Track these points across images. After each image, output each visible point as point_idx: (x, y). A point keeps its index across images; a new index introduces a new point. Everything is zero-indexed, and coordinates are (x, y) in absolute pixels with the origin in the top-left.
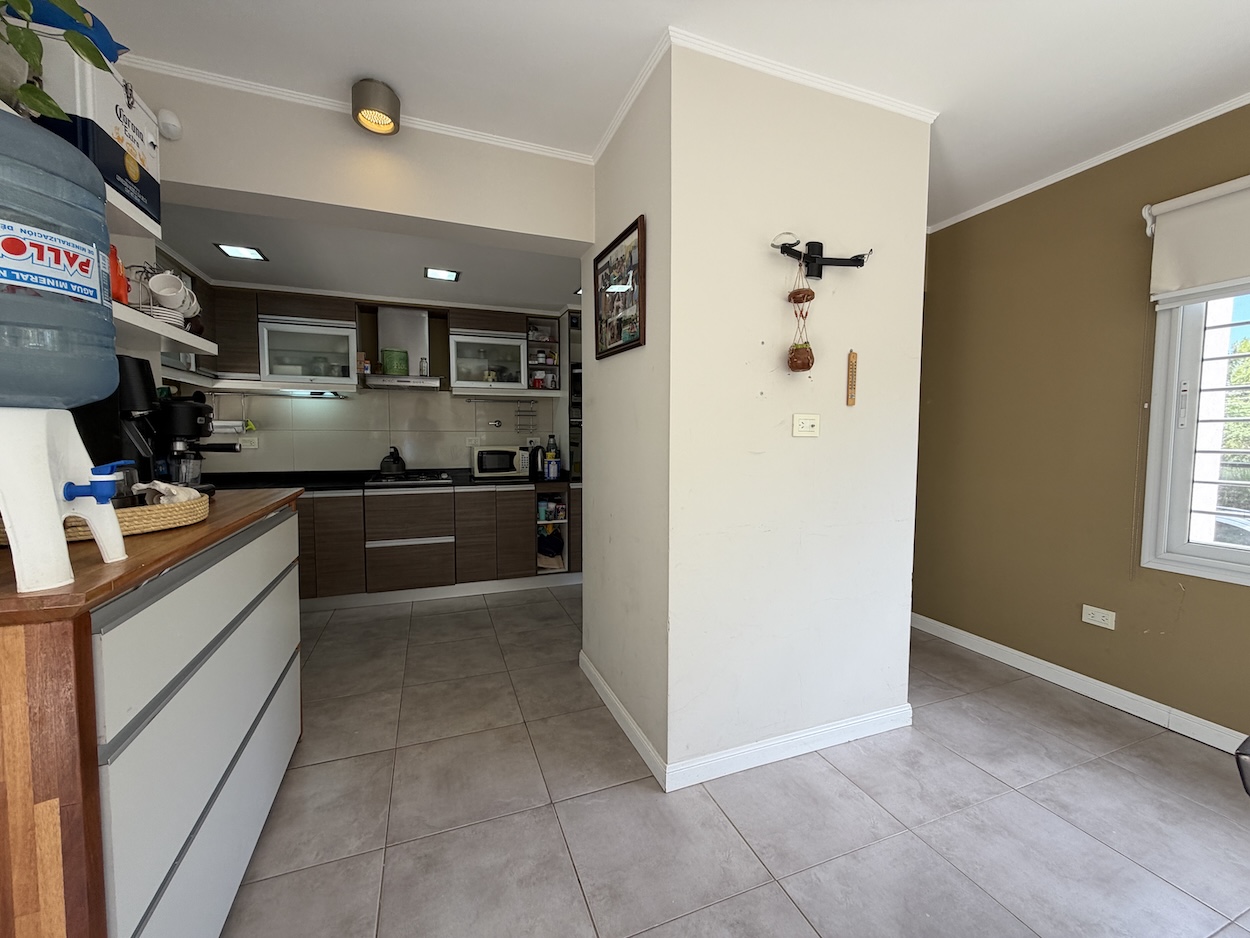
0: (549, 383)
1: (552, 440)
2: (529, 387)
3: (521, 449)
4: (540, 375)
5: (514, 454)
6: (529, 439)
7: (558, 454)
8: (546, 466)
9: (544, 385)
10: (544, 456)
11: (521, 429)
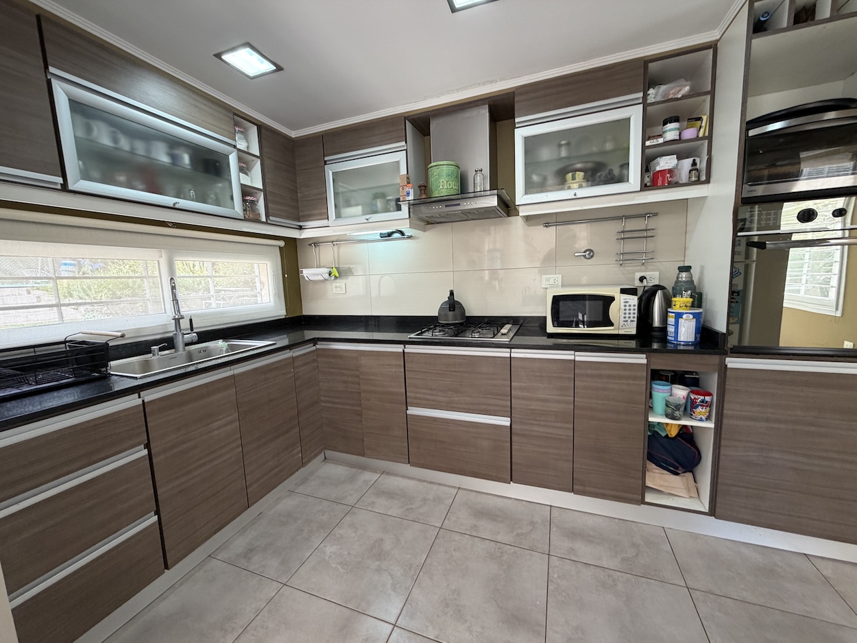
0: (684, 175)
1: (684, 275)
2: (644, 187)
3: (623, 291)
4: (666, 163)
5: (612, 299)
6: (638, 275)
7: (698, 300)
8: (671, 320)
9: (674, 179)
10: (668, 303)
11: (624, 259)
